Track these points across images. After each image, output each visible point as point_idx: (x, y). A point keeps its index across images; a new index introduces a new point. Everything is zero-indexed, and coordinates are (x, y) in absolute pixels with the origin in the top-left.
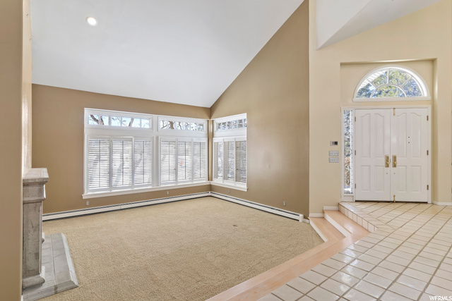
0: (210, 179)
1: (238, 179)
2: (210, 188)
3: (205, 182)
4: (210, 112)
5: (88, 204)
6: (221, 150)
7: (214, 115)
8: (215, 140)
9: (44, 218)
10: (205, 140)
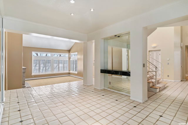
0: (69, 71)
1: (76, 71)
2: (69, 73)
3: (68, 72)
4: (69, 51)
5: (33, 76)
6: (72, 62)
7: (70, 52)
8: (71, 59)
9: (26, 79)
10: (68, 60)
